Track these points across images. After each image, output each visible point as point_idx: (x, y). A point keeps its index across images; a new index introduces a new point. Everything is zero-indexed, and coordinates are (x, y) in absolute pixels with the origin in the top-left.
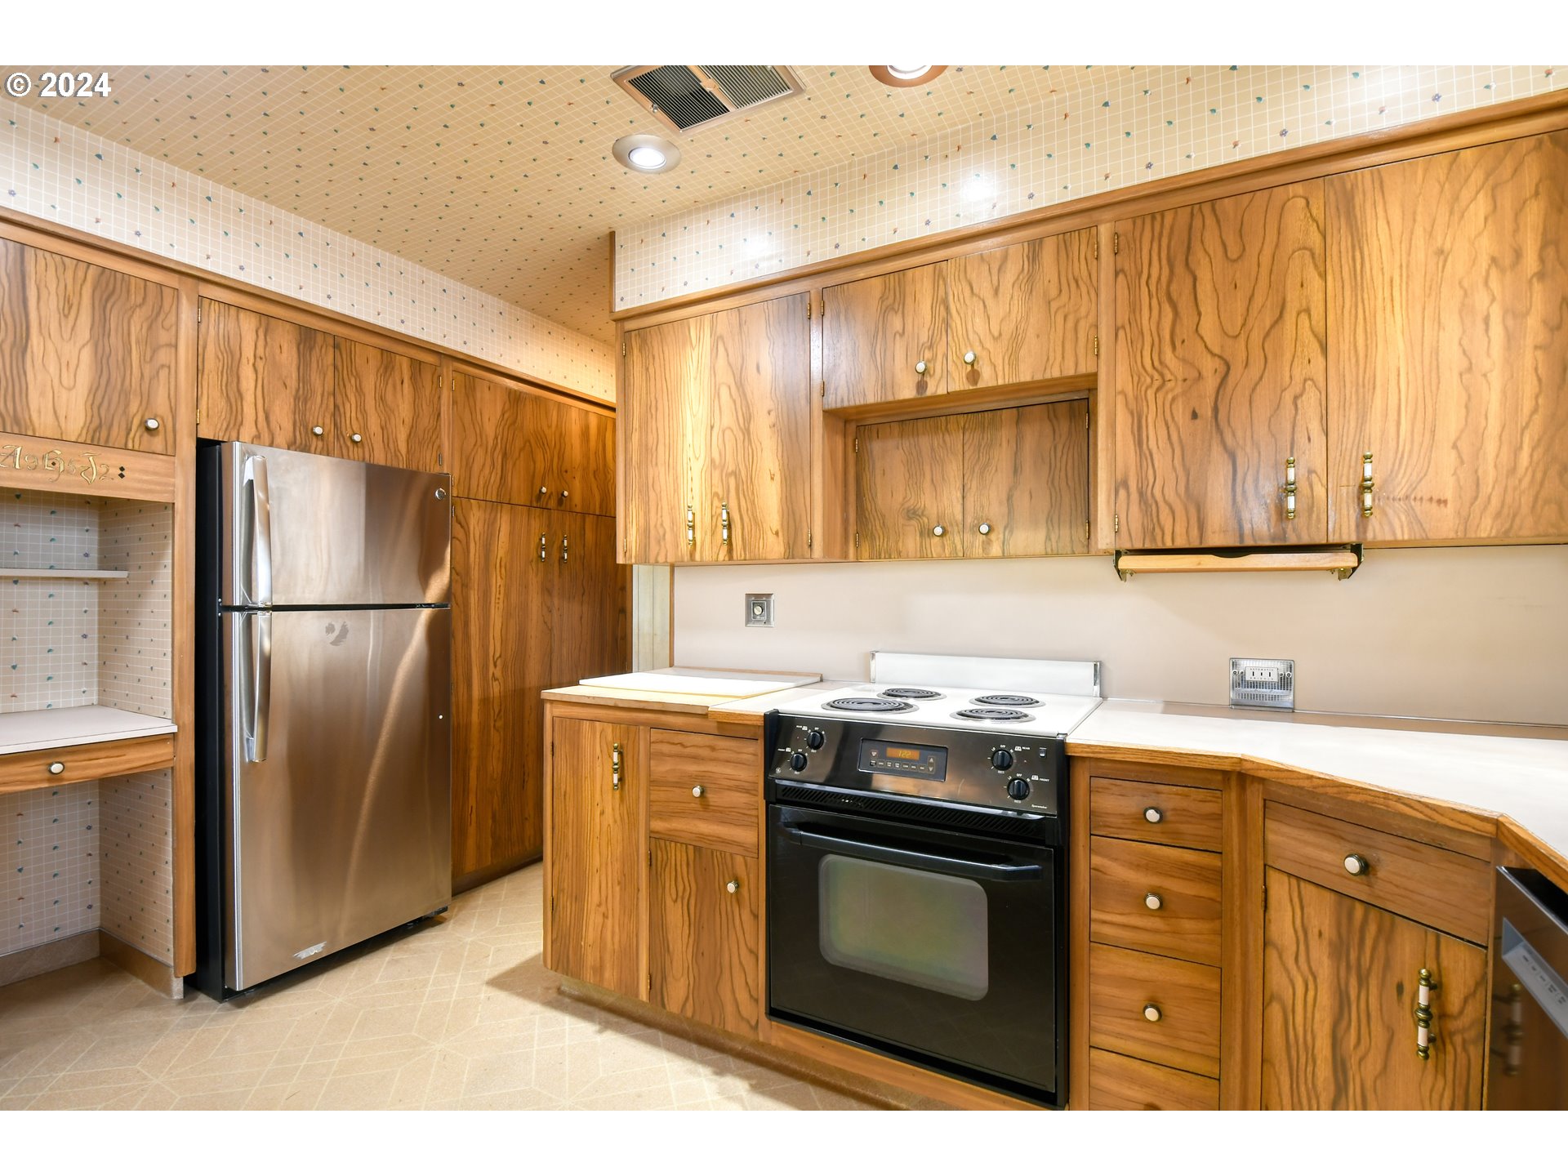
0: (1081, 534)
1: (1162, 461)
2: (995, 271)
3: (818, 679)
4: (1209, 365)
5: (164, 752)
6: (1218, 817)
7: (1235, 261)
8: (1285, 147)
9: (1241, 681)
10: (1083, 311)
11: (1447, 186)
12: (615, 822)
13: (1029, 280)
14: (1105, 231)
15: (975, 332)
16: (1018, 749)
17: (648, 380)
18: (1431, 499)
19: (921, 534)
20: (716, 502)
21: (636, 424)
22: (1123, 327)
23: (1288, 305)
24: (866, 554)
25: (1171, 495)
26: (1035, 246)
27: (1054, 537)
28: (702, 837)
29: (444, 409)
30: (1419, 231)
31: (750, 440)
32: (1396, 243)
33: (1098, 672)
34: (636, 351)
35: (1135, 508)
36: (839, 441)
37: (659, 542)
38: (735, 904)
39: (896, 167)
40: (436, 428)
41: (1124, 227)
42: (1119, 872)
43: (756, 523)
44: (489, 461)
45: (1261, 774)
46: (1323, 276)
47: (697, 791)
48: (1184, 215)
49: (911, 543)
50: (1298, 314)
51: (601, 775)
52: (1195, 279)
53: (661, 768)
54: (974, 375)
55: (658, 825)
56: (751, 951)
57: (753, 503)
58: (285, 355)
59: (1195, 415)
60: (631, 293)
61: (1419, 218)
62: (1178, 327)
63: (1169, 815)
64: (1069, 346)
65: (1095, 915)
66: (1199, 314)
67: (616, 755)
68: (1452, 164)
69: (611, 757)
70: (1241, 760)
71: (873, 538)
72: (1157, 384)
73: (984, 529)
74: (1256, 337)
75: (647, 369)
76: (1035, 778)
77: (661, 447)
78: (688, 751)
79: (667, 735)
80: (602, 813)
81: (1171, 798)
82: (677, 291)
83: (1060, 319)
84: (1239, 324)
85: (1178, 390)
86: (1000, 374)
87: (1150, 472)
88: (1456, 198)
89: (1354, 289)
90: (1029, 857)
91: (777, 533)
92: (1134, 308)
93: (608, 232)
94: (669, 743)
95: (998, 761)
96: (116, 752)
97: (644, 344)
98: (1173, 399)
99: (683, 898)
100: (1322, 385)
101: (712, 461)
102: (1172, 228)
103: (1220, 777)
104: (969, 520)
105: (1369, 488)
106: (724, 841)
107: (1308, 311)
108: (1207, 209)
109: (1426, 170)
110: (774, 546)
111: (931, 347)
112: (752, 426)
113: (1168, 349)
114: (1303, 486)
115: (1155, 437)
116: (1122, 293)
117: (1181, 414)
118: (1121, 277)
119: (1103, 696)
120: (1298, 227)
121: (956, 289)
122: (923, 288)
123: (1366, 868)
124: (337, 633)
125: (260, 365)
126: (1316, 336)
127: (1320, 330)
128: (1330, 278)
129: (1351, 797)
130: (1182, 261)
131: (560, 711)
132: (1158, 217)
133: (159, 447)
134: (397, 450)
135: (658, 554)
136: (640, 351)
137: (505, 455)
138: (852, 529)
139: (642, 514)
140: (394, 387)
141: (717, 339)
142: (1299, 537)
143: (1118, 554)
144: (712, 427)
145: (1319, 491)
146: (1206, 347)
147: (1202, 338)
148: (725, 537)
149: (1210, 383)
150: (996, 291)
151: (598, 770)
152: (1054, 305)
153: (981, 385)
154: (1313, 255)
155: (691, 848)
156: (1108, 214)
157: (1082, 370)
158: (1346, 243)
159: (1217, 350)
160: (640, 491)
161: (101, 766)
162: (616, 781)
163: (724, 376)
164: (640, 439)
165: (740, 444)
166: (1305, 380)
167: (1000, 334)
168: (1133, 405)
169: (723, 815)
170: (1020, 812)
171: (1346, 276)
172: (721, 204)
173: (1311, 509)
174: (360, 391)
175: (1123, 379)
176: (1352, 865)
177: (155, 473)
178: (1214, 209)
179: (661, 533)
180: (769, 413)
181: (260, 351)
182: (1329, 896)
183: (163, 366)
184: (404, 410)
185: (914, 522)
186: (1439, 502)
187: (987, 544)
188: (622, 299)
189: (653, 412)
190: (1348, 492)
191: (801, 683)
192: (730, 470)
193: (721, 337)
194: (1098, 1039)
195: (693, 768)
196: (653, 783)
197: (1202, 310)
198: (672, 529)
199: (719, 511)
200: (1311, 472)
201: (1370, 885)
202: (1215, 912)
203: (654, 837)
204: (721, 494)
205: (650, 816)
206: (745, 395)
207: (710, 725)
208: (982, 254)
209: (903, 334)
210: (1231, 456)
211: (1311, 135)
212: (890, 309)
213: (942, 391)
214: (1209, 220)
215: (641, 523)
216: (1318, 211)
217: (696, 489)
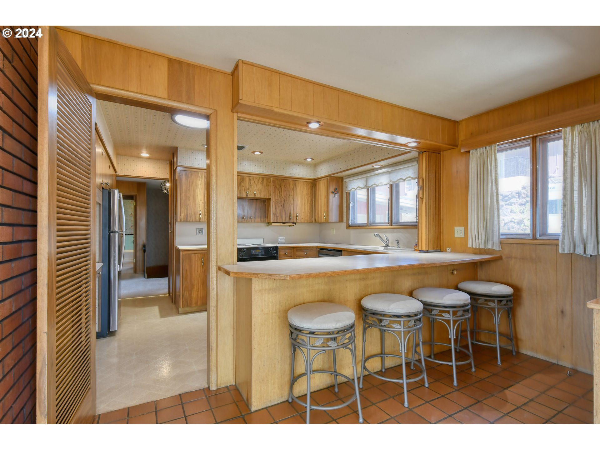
1: (278, 211)
2: (258, 180)
4: (283, 200)
6: (292, 253)
7: (285, 188)
10: (269, 189)
13: (262, 183)
14: (272, 179)
15: (255, 189)
17: (187, 182)
18: (302, 218)
21: (184, 190)
22: (274, 193)
23: (290, 194)
25: (279, 215)
26: (263, 178)
30: (301, 189)
32: (299, 190)
37: (190, 217)
41: (274, 179)
46: (293, 192)
48: (280, 180)
52: (281, 189)
54: (255, 195)
59: (281, 206)
61: (301, 187)
62: (280, 195)
64: (267, 194)
66: (282, 193)
72: (277, 201)
73: (252, 218)
74: (287, 197)
75: (187, 180)
77: (191, 197)
81: (288, 251)
83: (266, 190)
84: (286, 195)
85: (280, 202)
87: (277, 213)
88: (304, 186)
89: (296, 194)
92: (275, 191)
93: (176, 146)
102: (279, 182)
105: (297, 216)
107: (292, 195)
111: (248, 189)
113: (279, 198)
114: (291, 215)
115: (277, 208)
116: (274, 188)
118: (273, 186)
120: (291, 185)
121: (252, 182)
122: (247, 180)
127: (293, 198)
130: (280, 186)
132: (278, 180)
135: (190, 220)
136: (185, 175)
142: (291, 222)
144: (205, 195)
145: (293, 216)
147: (282, 196)
149: (283, 202)
150: (258, 184)
152: (265, 188)
153: (256, 197)
154: (292, 189)
156: (272, 177)
157: (269, 198)
158: (295, 188)
159: (283, 198)
160: (185, 206)
164: (185, 195)
166: (292, 203)
167: (259, 190)
168: (275, 203)
171: (295, 192)
173: (292, 218)
175: (274, 199)
179: (191, 215)
187: (252, 220)
188: (180, 164)
189: (189, 189)
190: (295, 217)
198: (194, 214)
208: (256, 177)
209: (244, 186)
210: (285, 211)
211: (292, 175)
212: (242, 181)
213: (250, 197)
214: (283, 182)
215: (185, 212)
216: (293, 184)
217: (201, 207)
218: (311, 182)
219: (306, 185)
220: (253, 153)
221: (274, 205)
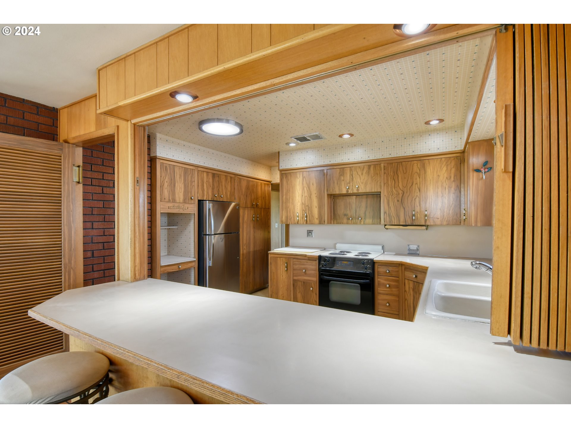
0: (379, 221)
1: (392, 209)
2: (362, 170)
3: (324, 249)
4: (401, 192)
5: (193, 264)
6: (398, 271)
7: (405, 173)
8: (413, 154)
9: (409, 250)
10: (378, 180)
11: (440, 164)
12: (285, 278)
13: (368, 173)
14: (382, 165)
15: (358, 182)
16: (366, 261)
17: (287, 184)
18: (436, 218)
19: (347, 219)
20: (303, 212)
21: (285, 194)
22: (386, 183)
23: (414, 183)
24: (335, 223)
25: (394, 215)
26: (369, 167)
27: (374, 221)
28: (305, 280)
29: (236, 187)
30: (435, 171)
31: (311, 199)
32: (431, 173)
33: (383, 247)
34: (284, 178)
35: (388, 218)
36: (330, 199)
37: (290, 220)
38: (312, 292)
39: (342, 147)
40: (234, 192)
41: (386, 165)
42: (382, 281)
43: (313, 217)
44: (243, 198)
45: (404, 264)
46: (420, 178)
47: (304, 271)
48: (396, 164)
49: (345, 221)
50: (415, 184)
51: (282, 269)
52: (398, 176)
53: (296, 267)
54: (358, 190)
55: (295, 278)
56: (315, 301)
57: (312, 212)
58: (210, 180)
59: (398, 201)
60: (284, 165)
61: (435, 169)
62: (395, 185)
63: (390, 271)
64: (376, 186)
65: (378, 289)
66: (399, 183)
67: (286, 264)
68: (440, 161)
69: (284, 265)
70: (401, 262)
71: (337, 220)
72: (392, 194)
73: (360, 219)
74: (408, 188)
75: (287, 182)
76: (368, 266)
77: (290, 199)
78: (301, 263)
79: (297, 260)
80: (282, 276)
81: (391, 269)
82: (294, 166)
83: (374, 181)
84: (406, 184)
85: (395, 196)
86: (363, 190)
87: (390, 211)
88: (441, 167)
89: (425, 181)
90: (367, 279)
91: (317, 219)
92: (387, 180)
93: (278, 151)
94: (297, 262)
95: (362, 263)
96: (187, 264)
97: (286, 177)
98: (394, 198)
99: (301, 292)
100: (419, 197)
101: (303, 203)
102: (394, 166)
103: (398, 265)
104: (357, 217)
105: (426, 216)
106: (309, 280)
107: (417, 184)
108: (400, 163)
109: (436, 161)
110: (317, 221)
111: (349, 183)
112: (312, 196)
113: (393, 189)
114: (416, 215)
115: (391, 204)
116: (385, 177)
117: (396, 200)
118: (385, 174)
119: (384, 252)
120: (416, 169)
121: (354, 173)
122: (348, 172)
123: (416, 277)
124: (222, 239)
125: (207, 182)
126: (418, 188)
127: (419, 187)
128: (421, 178)
129: (414, 266)
130: (396, 173)
131: (272, 256)
132: (392, 164)
133: (193, 203)
134: (228, 197)
135: (290, 222)
136: (286, 178)
137: (246, 196)
138: (332, 217)
139: (286, 213)
140: (227, 184)
141: (303, 177)
142: (415, 224)
143: (385, 225)
144: (302, 196)
145: (419, 216)
146: (400, 188)
147: (399, 187)
148: (306, 219)
149: (401, 195)
150: (362, 174)
151: (282, 267)
152: (373, 178)
153: (359, 192)
154: (418, 174)
155: (302, 282)
156: (383, 162)
157: (378, 191)
158: (423, 172)
159: (402, 189)
160: (285, 208)
161: (185, 267)
162: (286, 269)
163: (305, 185)
164: (286, 197)
165: (309, 200)
166: (417, 196)
167: (363, 182)
168: (387, 198)
169: (309, 275)
170: (366, 272)
171: (423, 178)
172: (305, 149)
173: (417, 219)
174: (222, 185)
175: (386, 193)
176: (414, 276)
177: (192, 208)
178: (401, 163)
179: (291, 217)
180: (315, 194)
181: (207, 180)
182: (413, 282)
183: (193, 186)
184: (229, 188)
185: (346, 217)
186: (438, 219)
187: (361, 221)
188: (281, 167)
189: (289, 191)
190: (423, 216)
191: (321, 250)
192: (307, 205)
193: (304, 177)
194: (379, 310)
195: (303, 266)
196: (294, 270)
197: (399, 182)
198: (293, 217)
199: (304, 213)
200: (417, 212)
201: (417, 279)
202: (397, 287)
203: (294, 281)
204: (304, 210)
205: (293, 277)
206: (310, 190)
207: (306, 258)
208: (359, 166)
209: (344, 180)
210: (404, 209)
211: (418, 152)
212: (341, 175)
213: (351, 192)
214: (401, 166)
215: (286, 215)
216: (419, 166)
217: (299, 209)
218: (457, 157)
219: (444, 163)
220: (341, 136)
221: (386, 200)
